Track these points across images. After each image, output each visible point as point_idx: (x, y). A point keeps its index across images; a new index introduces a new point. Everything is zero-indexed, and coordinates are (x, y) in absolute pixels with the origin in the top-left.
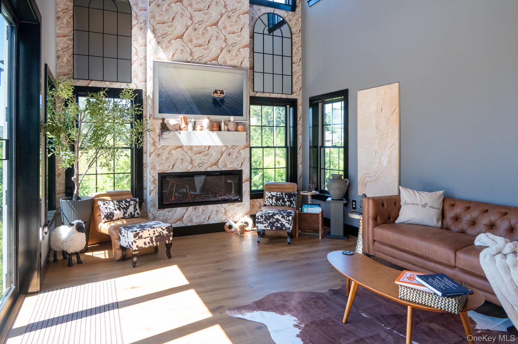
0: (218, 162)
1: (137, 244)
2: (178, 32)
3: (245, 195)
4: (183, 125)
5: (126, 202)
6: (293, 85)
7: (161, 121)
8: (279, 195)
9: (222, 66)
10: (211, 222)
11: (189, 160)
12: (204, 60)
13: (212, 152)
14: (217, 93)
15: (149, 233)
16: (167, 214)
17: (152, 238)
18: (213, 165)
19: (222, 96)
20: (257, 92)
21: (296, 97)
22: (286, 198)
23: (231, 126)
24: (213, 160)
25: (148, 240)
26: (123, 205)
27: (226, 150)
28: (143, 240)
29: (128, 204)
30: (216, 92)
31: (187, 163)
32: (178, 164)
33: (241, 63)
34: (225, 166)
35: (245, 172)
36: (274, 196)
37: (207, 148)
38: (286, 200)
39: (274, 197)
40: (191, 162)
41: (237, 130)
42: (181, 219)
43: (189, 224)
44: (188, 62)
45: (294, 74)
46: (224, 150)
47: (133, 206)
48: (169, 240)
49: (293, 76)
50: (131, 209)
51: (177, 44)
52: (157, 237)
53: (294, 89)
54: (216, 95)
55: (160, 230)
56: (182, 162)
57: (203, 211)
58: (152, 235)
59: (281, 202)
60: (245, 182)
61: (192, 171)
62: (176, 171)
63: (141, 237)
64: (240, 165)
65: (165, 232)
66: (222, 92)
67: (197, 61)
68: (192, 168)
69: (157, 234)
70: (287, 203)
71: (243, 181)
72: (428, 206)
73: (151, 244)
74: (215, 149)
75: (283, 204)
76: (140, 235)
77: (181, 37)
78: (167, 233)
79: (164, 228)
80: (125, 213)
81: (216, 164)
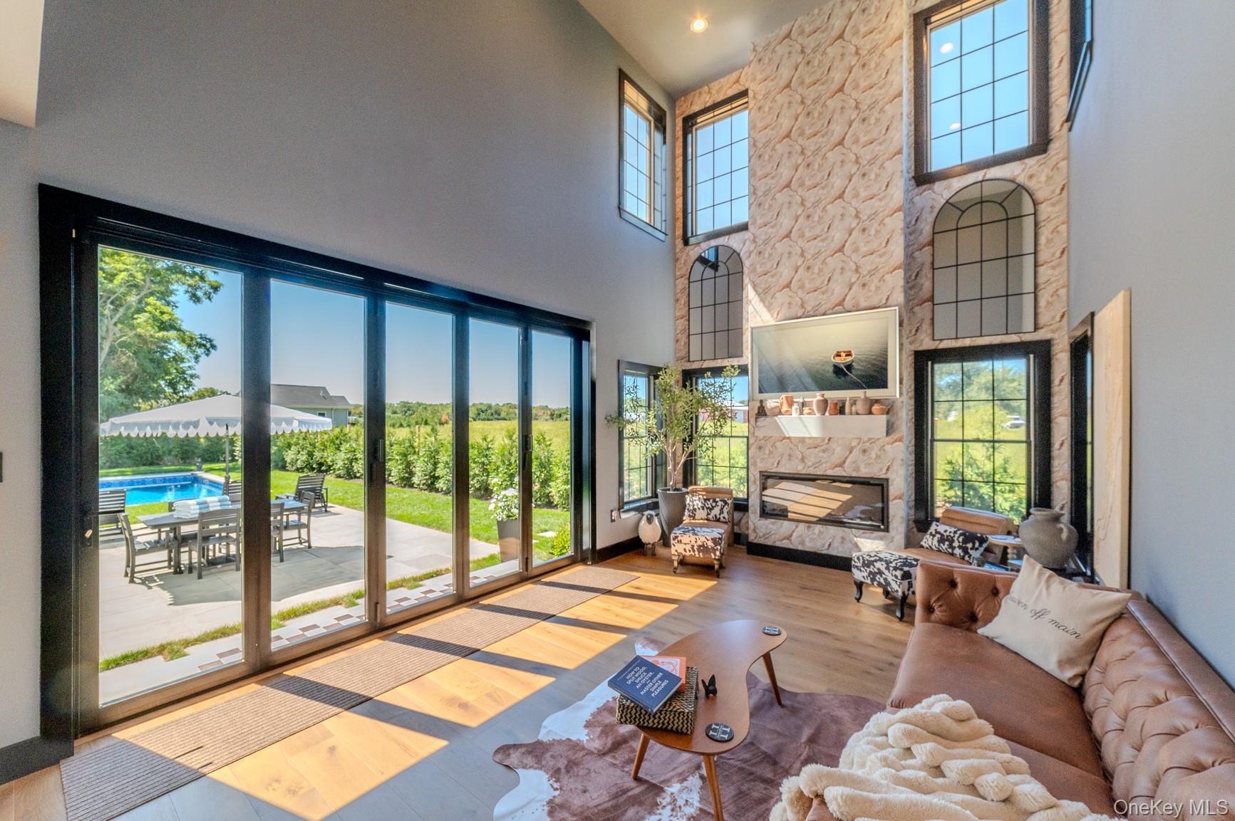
0: (844, 462)
1: (676, 548)
2: (784, 281)
3: (894, 521)
4: (785, 408)
5: (714, 501)
6: (1040, 310)
7: (759, 404)
8: (948, 533)
9: (850, 312)
10: (833, 552)
11: (800, 457)
12: (823, 309)
13: (834, 447)
14: (840, 356)
15: (690, 539)
16: (771, 526)
17: (693, 546)
18: (836, 466)
19: (849, 359)
20: (941, 340)
21: (1048, 336)
22: (956, 542)
23: (860, 407)
24: (836, 459)
25: (688, 547)
26: (709, 504)
27: (859, 444)
28: (684, 546)
29: (714, 504)
30: (838, 355)
31: (797, 461)
32: (784, 461)
33: (887, 299)
34: (857, 469)
35: (895, 483)
36: (939, 533)
37: (826, 441)
38: (956, 544)
39: (938, 536)
40: (803, 460)
41: (870, 413)
42: (789, 538)
43: (800, 548)
44: (798, 318)
45: (1042, 287)
46: (854, 444)
47: (720, 508)
48: (715, 555)
49: (1040, 293)
50: (716, 511)
51: (782, 297)
52: (699, 546)
53: (1043, 319)
54: (838, 360)
55: (703, 539)
56: (789, 459)
57: (821, 533)
58: (693, 542)
59: (946, 546)
60: (894, 499)
61: (803, 472)
62: (782, 471)
63: (680, 542)
64: (884, 471)
65: (710, 544)
66: (849, 354)
67: (811, 313)
68: (804, 468)
69: (699, 543)
70: (958, 552)
71: (891, 497)
72: (1047, 618)
73: (692, 553)
74: (840, 442)
75: (950, 551)
76: (679, 539)
77: (788, 286)
78: (713, 545)
79: (709, 538)
80: (708, 514)
81: (841, 465)
